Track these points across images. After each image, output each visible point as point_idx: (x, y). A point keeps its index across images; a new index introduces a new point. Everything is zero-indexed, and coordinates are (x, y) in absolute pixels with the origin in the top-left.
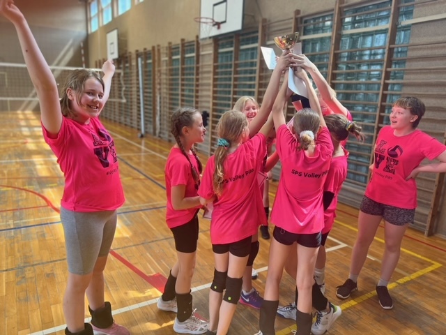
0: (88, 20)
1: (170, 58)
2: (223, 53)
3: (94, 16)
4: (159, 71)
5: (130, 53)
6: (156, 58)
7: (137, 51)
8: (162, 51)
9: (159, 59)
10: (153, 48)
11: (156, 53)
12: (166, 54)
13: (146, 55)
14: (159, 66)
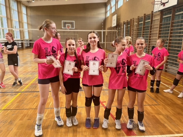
0: (106, 12)
1: (138, 23)
2: (165, 18)
4: (133, 29)
5: (121, 23)
6: (132, 24)
7: (124, 22)
8: (134, 20)
10: (131, 20)
11: (132, 22)
12: (137, 22)
13: (128, 23)
14: (133, 27)
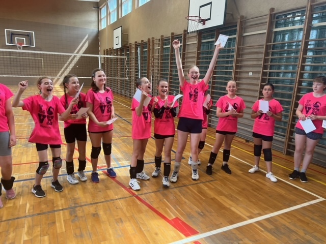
0: (99, 21)
1: (162, 47)
2: (205, 43)
3: (104, 18)
4: (153, 57)
5: (131, 44)
6: (151, 47)
7: (136, 42)
8: (155, 42)
9: (153, 48)
10: (149, 39)
11: (151, 44)
12: (159, 44)
13: (143, 45)
14: (153, 53)
